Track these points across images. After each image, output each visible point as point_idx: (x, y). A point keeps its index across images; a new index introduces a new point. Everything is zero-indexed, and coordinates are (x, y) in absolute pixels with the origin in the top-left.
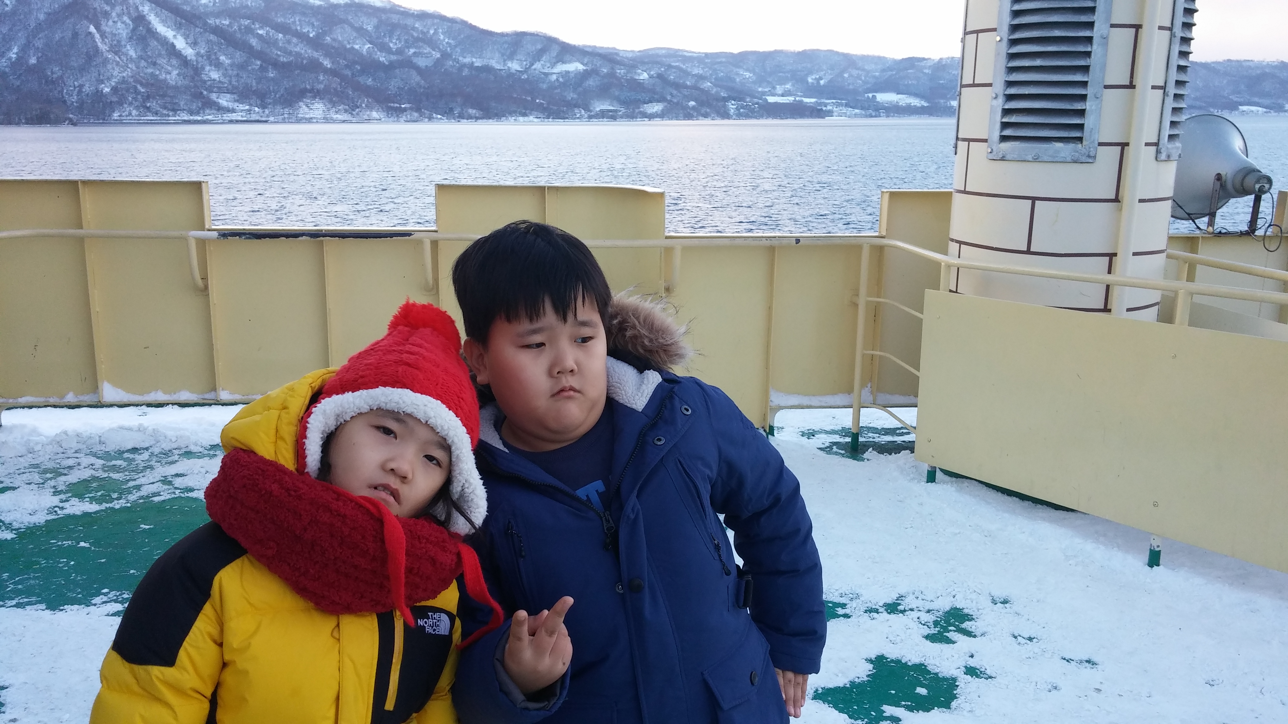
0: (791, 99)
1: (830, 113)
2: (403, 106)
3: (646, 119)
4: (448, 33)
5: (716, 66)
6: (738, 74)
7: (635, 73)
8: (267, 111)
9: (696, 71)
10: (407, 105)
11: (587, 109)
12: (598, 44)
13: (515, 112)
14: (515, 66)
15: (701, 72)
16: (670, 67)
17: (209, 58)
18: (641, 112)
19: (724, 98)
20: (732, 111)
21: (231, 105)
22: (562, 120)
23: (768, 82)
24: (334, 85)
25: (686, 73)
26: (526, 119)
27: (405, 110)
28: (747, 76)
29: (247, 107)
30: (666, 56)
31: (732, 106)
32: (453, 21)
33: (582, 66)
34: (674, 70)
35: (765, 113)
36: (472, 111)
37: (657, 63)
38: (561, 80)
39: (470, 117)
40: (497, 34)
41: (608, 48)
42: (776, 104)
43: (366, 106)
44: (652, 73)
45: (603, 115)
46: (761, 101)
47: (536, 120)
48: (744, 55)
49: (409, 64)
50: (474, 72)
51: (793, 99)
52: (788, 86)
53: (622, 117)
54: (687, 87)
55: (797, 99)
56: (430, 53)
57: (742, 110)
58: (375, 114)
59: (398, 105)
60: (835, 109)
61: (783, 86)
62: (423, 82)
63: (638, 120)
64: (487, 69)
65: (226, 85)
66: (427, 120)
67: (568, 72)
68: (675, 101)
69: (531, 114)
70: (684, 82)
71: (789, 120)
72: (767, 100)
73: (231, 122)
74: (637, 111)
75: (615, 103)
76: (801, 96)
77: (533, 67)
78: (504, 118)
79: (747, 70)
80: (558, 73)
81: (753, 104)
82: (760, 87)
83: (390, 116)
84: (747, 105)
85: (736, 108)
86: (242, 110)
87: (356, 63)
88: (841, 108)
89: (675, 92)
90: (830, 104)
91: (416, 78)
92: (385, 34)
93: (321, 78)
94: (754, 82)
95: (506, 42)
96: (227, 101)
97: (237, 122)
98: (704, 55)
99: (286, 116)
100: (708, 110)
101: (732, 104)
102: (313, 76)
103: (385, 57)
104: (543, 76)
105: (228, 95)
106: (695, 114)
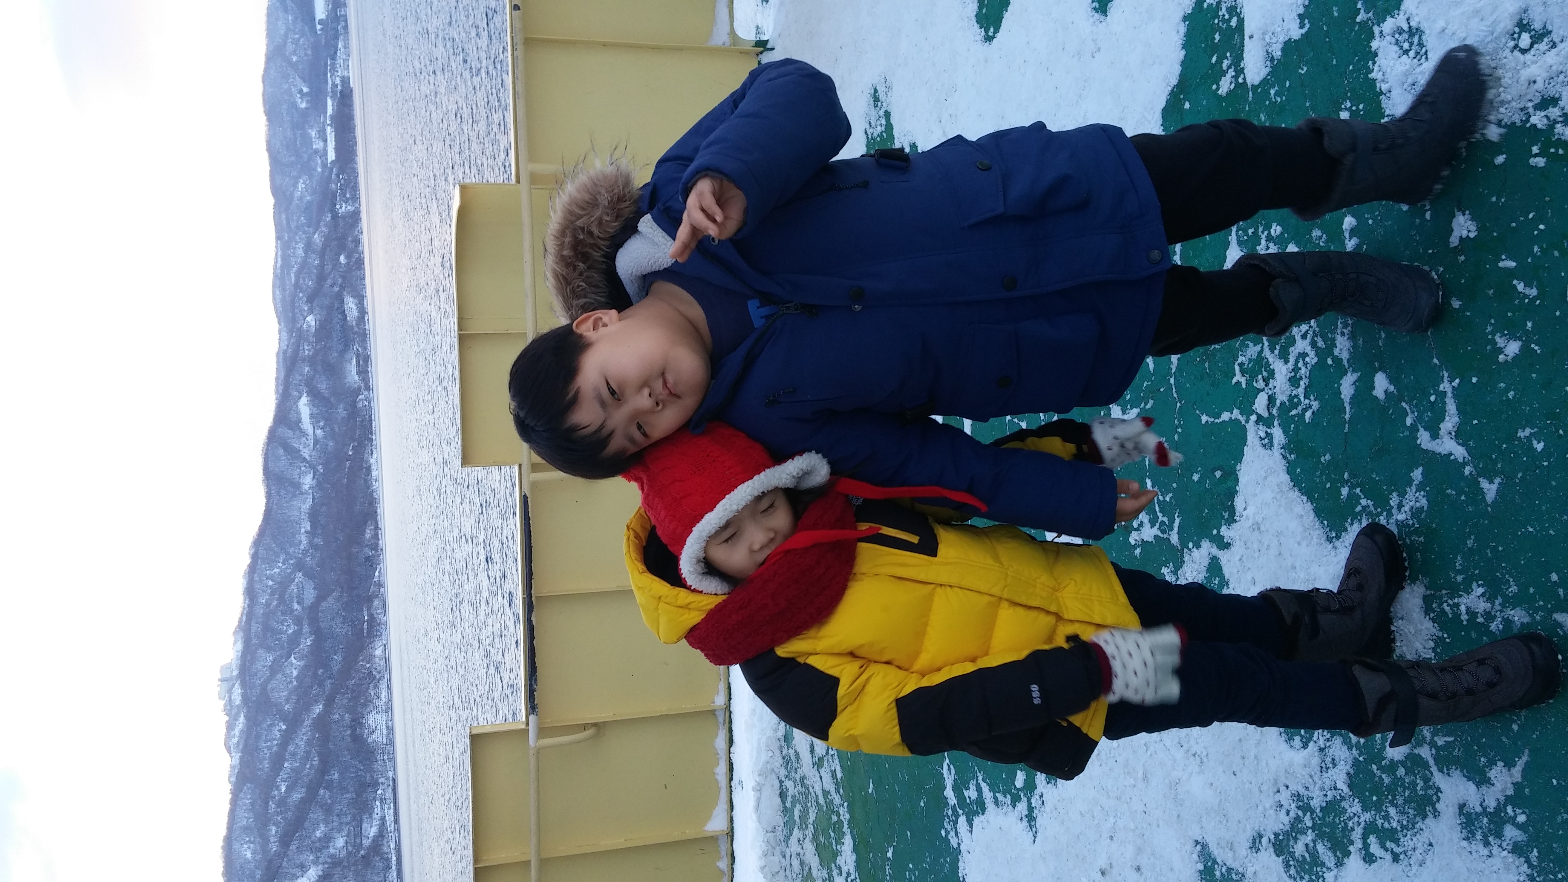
0: (329, 129)
1: (345, 81)
2: (366, 618)
3: (366, 318)
4: (271, 563)
5: (293, 226)
6: (301, 199)
7: (307, 331)
8: (382, 780)
9: (300, 252)
10: (365, 613)
11: (357, 392)
12: (274, 375)
13: (366, 481)
14: (308, 481)
15: (301, 245)
16: (297, 285)
17: (320, 850)
18: (357, 325)
19: (333, 218)
20: (349, 208)
21: (376, 823)
22: (373, 422)
23: (310, 159)
24: (345, 701)
25: (304, 265)
26: (374, 467)
27: (371, 616)
28: (303, 186)
29: (378, 803)
30: (284, 290)
31: (344, 208)
32: (255, 557)
33: (302, 398)
34: (301, 281)
35: (350, 165)
36: (368, 534)
37: (293, 302)
38: (322, 424)
39: (376, 537)
40: (267, 504)
41: (278, 362)
42: (337, 150)
43: (368, 663)
44: (306, 308)
45: (364, 371)
46: (334, 170)
47: (375, 456)
48: (277, 190)
49: (313, 611)
50: (319, 531)
51: (329, 128)
52: (313, 133)
53: (365, 348)
54: (322, 266)
55: (329, 122)
56: (297, 585)
57: (348, 196)
58: (378, 652)
59: (366, 623)
60: (339, 74)
61: (314, 140)
62: (334, 594)
63: (367, 328)
64: (313, 515)
65: (352, 828)
66: (382, 590)
67: (312, 416)
68: (340, 281)
69: (368, 461)
70: (315, 268)
71: (356, 134)
72: (333, 161)
73: (396, 821)
74: (356, 329)
75: (348, 356)
76: (325, 117)
77: (308, 458)
78: (375, 494)
79: (295, 185)
80: (314, 427)
81: (340, 181)
82: (315, 170)
83: (379, 634)
84: (341, 189)
85: (346, 203)
86: (382, 809)
87: (315, 675)
88: (338, 66)
89: (329, 282)
90: (333, 80)
91: (330, 603)
92: (277, 639)
93: (336, 717)
94: (311, 177)
95: (278, 493)
96: (371, 827)
97: (396, 814)
98: (279, 242)
99: (386, 757)
100: (350, 239)
101: (341, 208)
102: (334, 727)
103: (306, 639)
104: (318, 446)
105: (365, 825)
106: (356, 255)
